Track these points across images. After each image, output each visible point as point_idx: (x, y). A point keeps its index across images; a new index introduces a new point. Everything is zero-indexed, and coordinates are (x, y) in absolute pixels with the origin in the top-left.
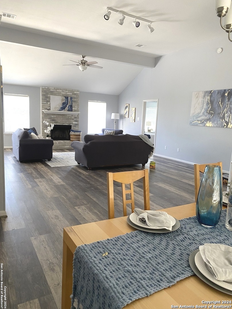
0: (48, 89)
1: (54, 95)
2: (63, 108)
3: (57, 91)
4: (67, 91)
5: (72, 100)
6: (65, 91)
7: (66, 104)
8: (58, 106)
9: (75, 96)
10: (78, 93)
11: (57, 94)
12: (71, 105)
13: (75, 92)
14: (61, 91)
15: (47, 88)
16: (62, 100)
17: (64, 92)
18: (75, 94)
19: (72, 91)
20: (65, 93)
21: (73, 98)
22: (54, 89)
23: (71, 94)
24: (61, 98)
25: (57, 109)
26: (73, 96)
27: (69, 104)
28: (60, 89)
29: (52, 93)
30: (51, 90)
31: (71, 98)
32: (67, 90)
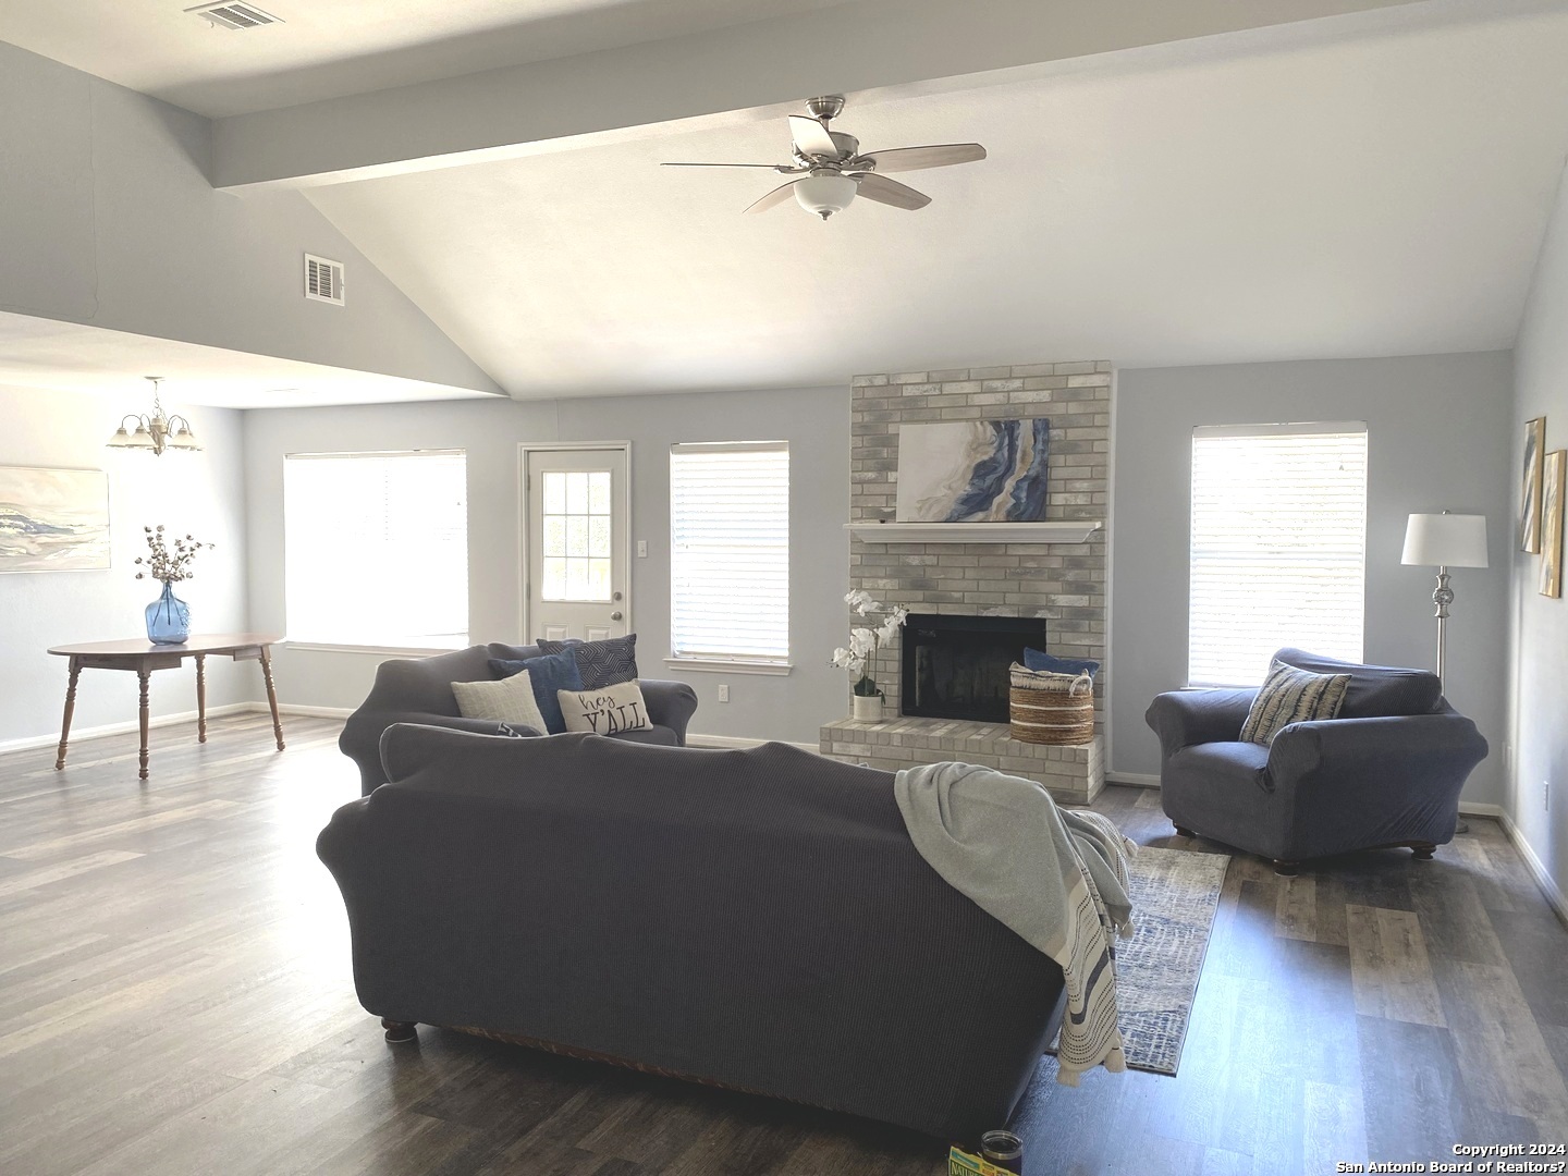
0: (891, 387)
1: (927, 422)
2: (975, 503)
3: (949, 388)
4: (1017, 384)
5: (1046, 442)
6: (997, 384)
7: (1001, 470)
8: (945, 491)
9: (1073, 408)
10: (1097, 380)
11: (946, 414)
12: (1033, 473)
13: (1074, 382)
14: (968, 387)
15: (880, 381)
16: (975, 447)
17: (993, 391)
18: (1076, 395)
19: (1053, 377)
20: (1000, 397)
21: (1054, 422)
22: (928, 383)
23: (1045, 396)
24: (970, 438)
25: (935, 510)
26: (1060, 408)
27: (1020, 471)
28: (963, 376)
29: (917, 410)
30: (908, 392)
31: (1042, 427)
32: (1011, 378)
